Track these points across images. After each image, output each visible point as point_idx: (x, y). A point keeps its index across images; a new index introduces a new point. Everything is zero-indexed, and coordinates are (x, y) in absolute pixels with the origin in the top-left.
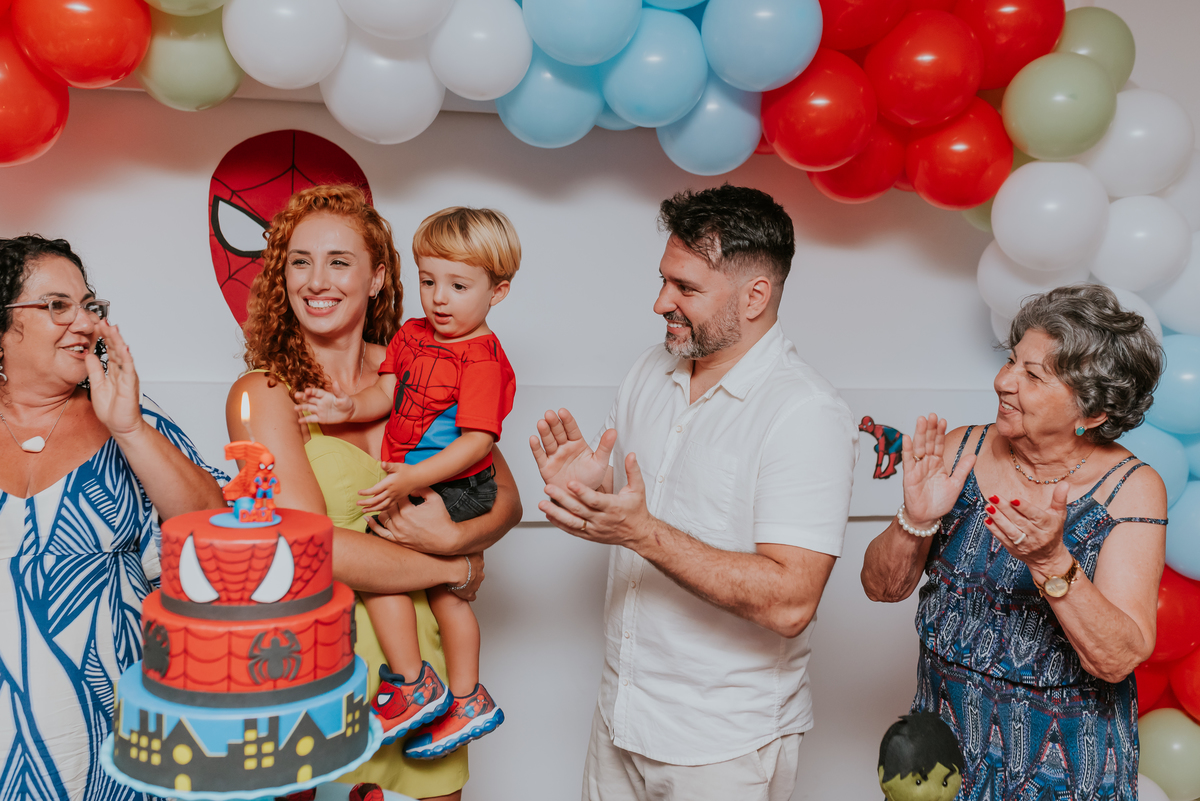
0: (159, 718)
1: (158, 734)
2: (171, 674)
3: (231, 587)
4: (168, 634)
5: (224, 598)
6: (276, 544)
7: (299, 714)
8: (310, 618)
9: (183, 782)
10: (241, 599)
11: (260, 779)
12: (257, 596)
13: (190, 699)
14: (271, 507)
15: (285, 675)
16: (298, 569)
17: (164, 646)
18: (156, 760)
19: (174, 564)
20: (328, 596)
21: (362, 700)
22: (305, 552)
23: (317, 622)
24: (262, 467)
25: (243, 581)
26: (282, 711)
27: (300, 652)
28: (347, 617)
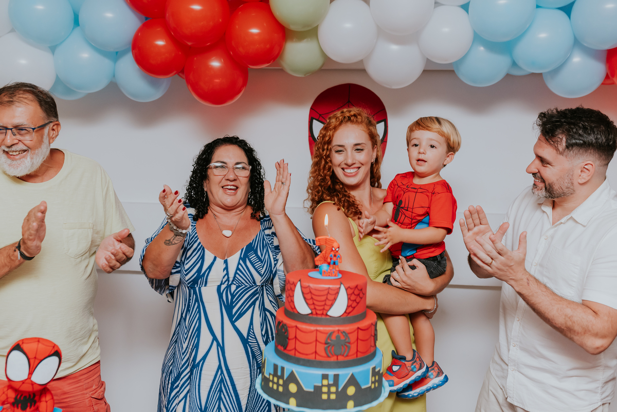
0: (283, 369)
1: (282, 377)
2: (288, 348)
3: (317, 307)
4: (288, 328)
5: (314, 313)
6: (340, 288)
7: (349, 374)
8: (355, 326)
9: (293, 401)
10: (323, 314)
11: (329, 404)
12: (330, 313)
13: (297, 361)
14: (337, 269)
15: (342, 354)
16: (349, 301)
17: (286, 334)
18: (281, 389)
19: (292, 295)
20: (364, 316)
21: (379, 371)
22: (353, 293)
23: (358, 328)
24: (334, 249)
25: (324, 305)
26: (341, 372)
27: (349, 343)
28: (373, 327)
